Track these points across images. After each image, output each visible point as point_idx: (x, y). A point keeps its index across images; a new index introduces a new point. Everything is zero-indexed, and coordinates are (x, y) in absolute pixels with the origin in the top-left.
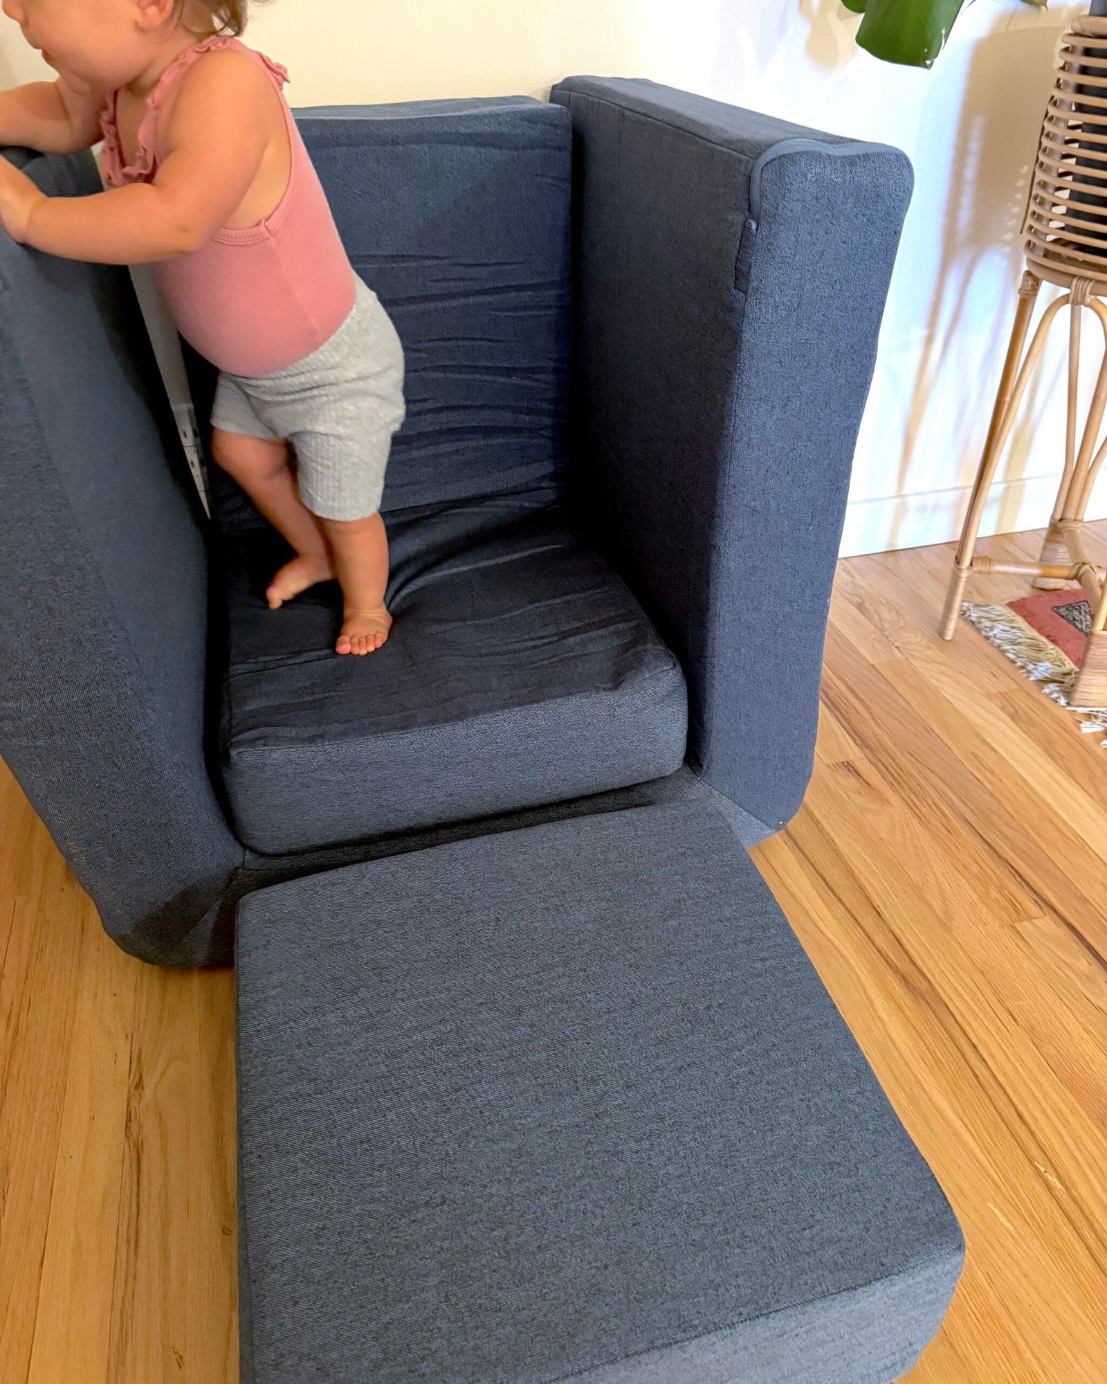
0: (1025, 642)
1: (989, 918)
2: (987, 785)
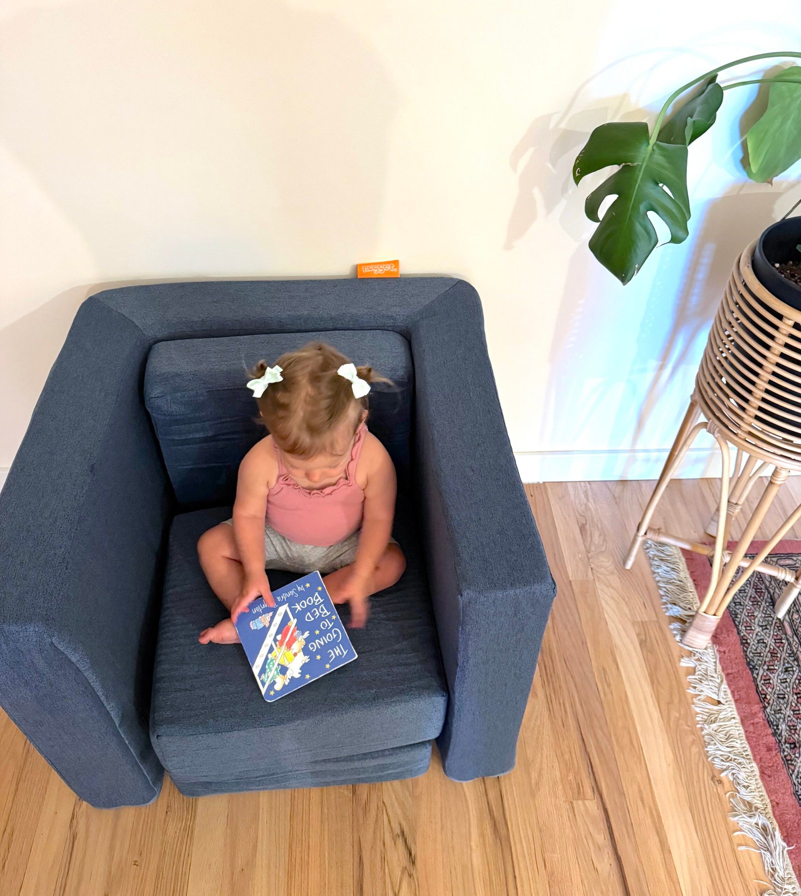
0: (677, 584)
1: (560, 792)
2: (602, 696)
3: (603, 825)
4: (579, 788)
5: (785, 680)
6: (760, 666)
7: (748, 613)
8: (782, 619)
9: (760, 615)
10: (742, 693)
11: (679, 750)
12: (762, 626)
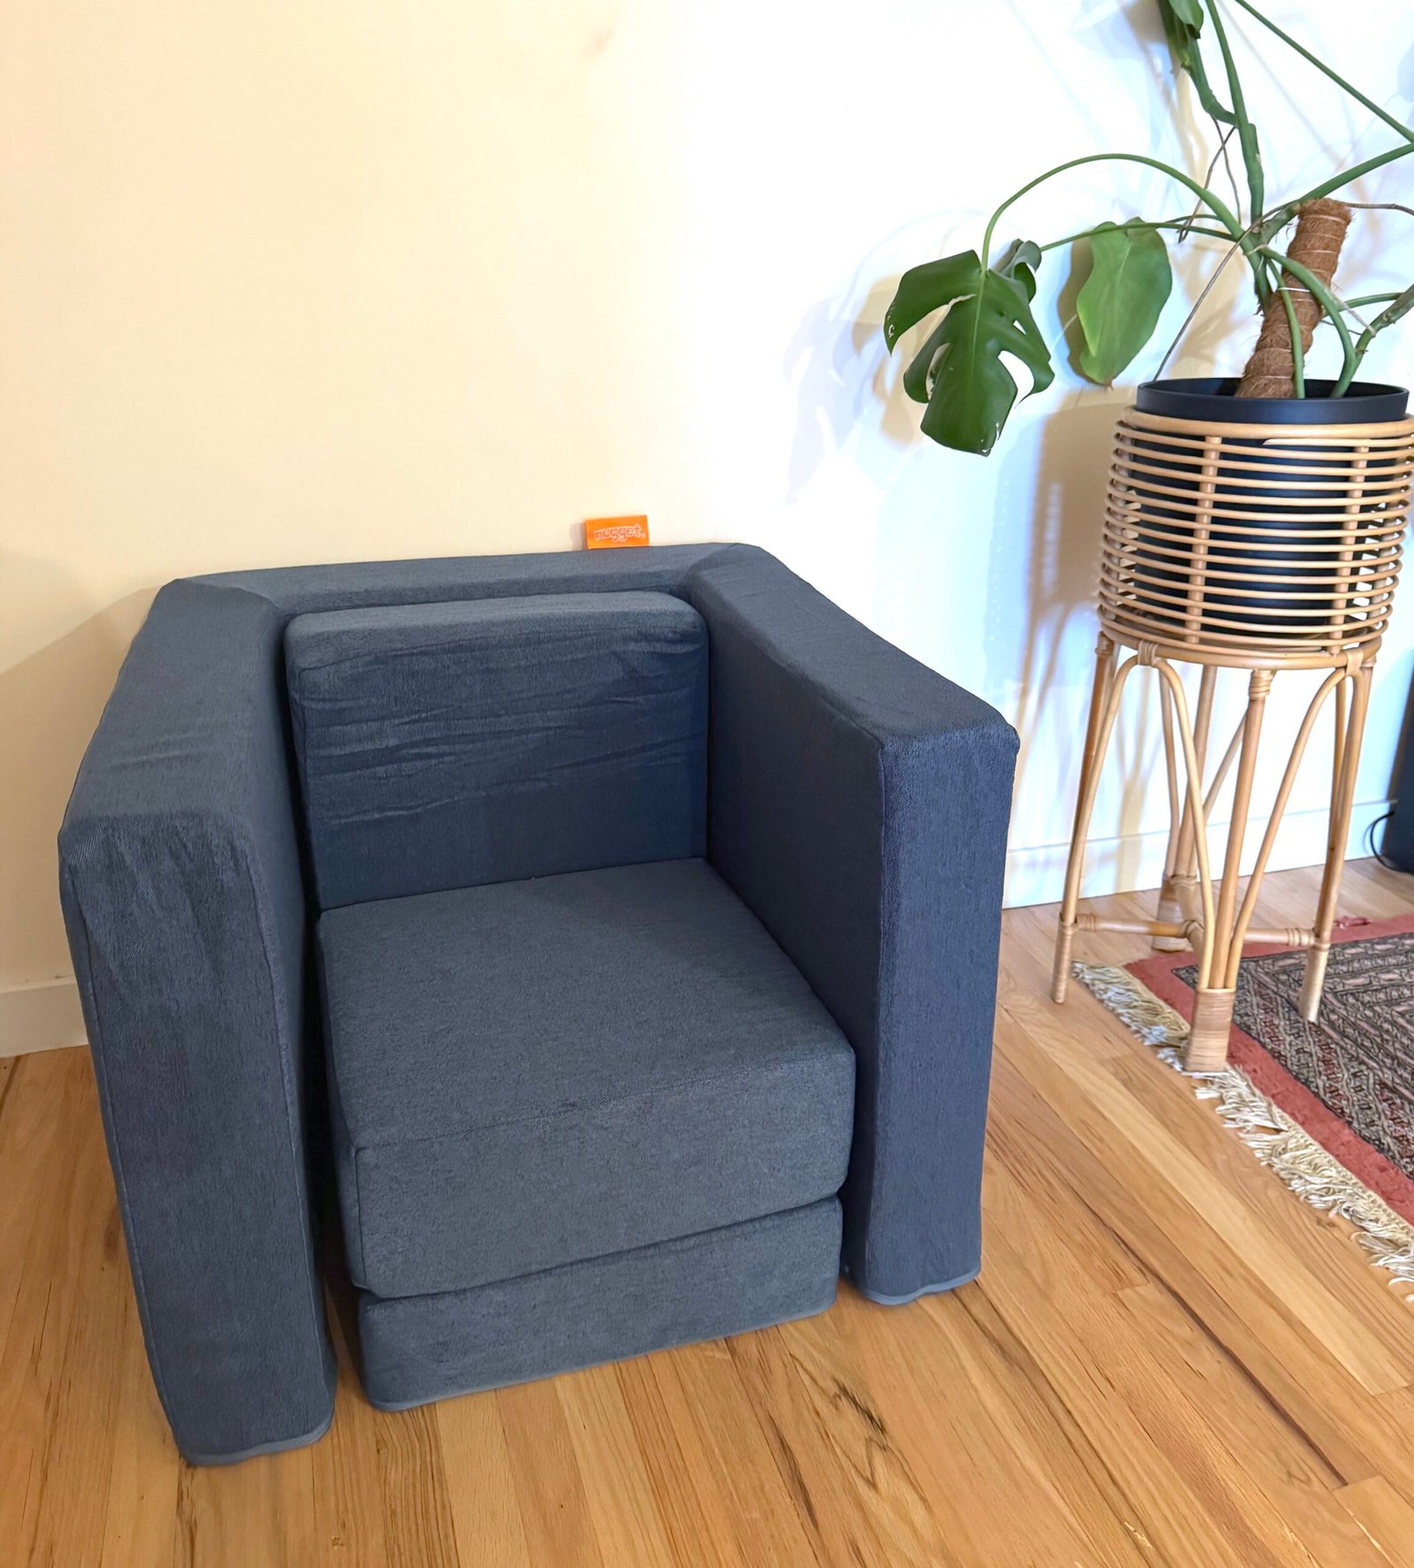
0: (1141, 1006)
1: (1090, 1286)
2: (1096, 1153)
3: (1178, 1313)
4: (1119, 1274)
5: (1359, 1089)
6: (1315, 1077)
7: (1265, 1022)
8: (1316, 1023)
9: (1282, 1023)
10: (1307, 1112)
11: (1251, 1200)
12: (1293, 1034)
